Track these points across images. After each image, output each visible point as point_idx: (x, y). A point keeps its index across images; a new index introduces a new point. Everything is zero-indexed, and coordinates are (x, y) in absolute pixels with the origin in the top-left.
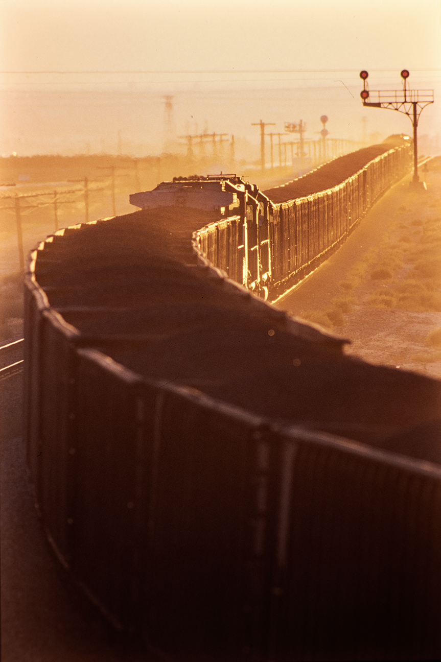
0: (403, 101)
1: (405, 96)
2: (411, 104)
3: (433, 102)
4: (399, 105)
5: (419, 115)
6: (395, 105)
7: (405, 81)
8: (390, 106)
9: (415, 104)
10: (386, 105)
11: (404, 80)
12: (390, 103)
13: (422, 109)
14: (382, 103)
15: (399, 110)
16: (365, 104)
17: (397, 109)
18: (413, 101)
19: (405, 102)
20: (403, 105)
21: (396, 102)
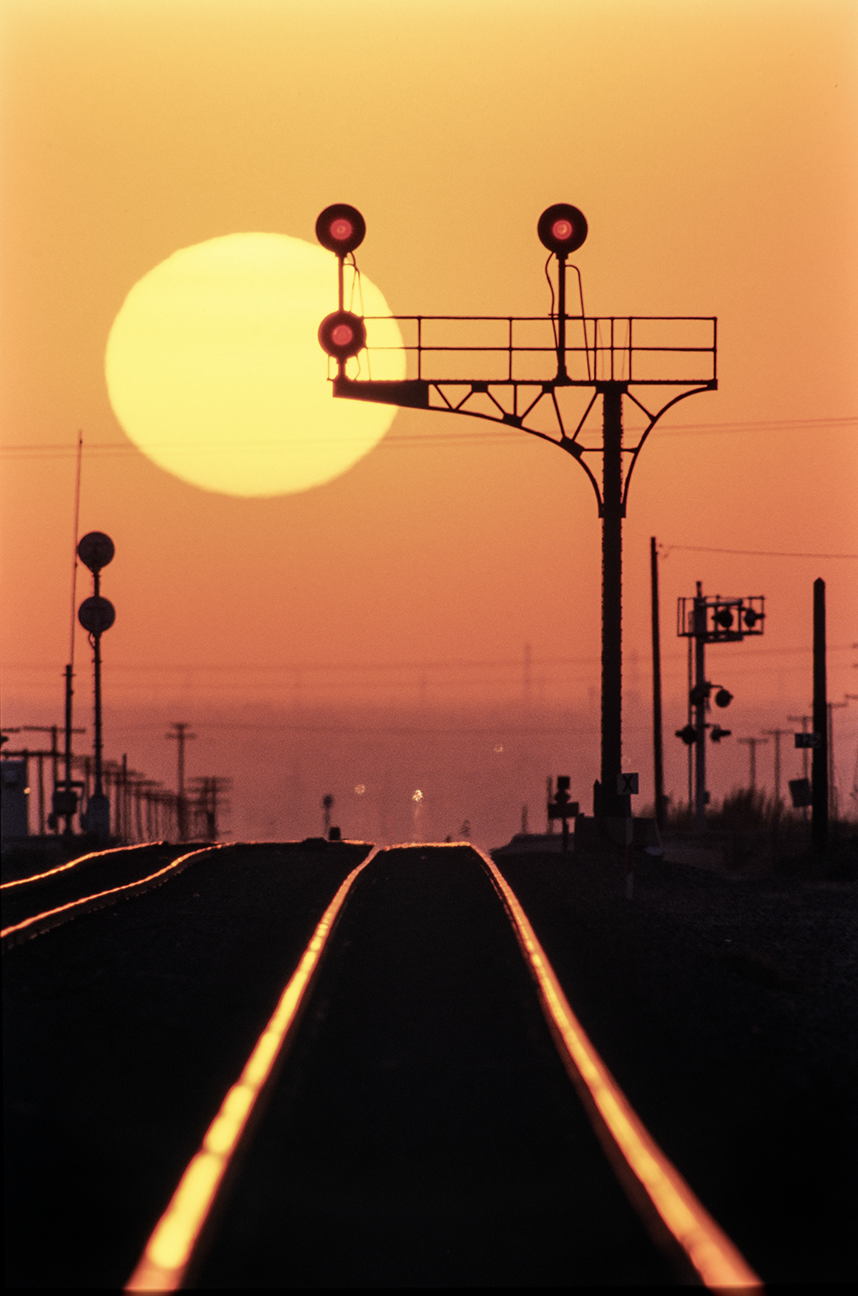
0: (551, 374)
1: (561, 350)
2: (593, 390)
3: (712, 385)
4: (527, 394)
5: (636, 451)
6: (503, 394)
7: (562, 268)
8: (479, 402)
9: (613, 392)
10: (455, 394)
11: (555, 262)
12: (480, 386)
13: (654, 419)
14: (436, 383)
15: (525, 423)
16: (345, 388)
17: (513, 420)
18: (604, 375)
19: (563, 379)
20: (548, 397)
21: (510, 382)
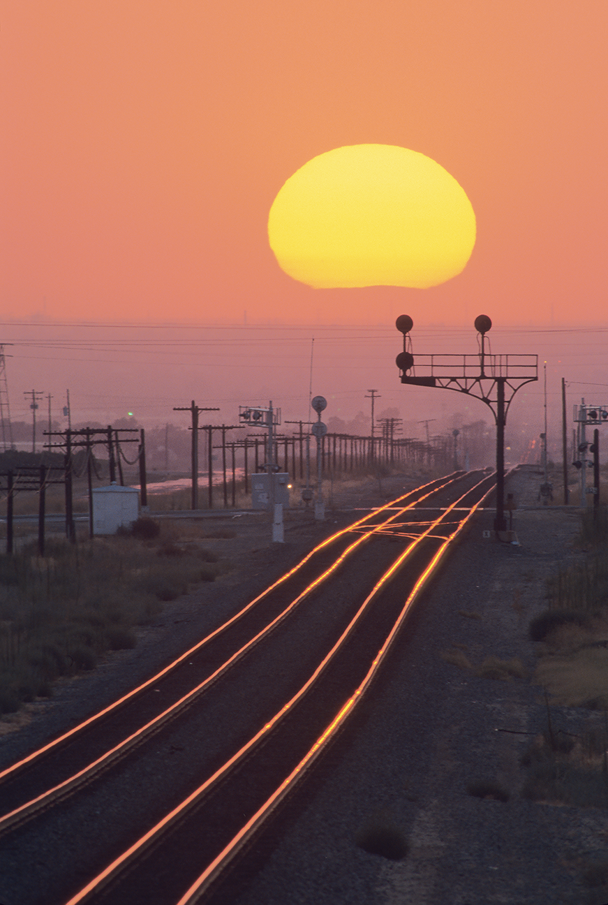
0: (479, 375)
1: (482, 366)
2: (493, 380)
3: (536, 379)
4: (470, 382)
5: (509, 402)
6: (462, 382)
7: (483, 337)
8: (453, 384)
9: (501, 381)
10: (445, 382)
11: (480, 335)
12: (453, 379)
13: (516, 391)
14: (438, 378)
15: (470, 392)
16: (406, 380)
17: (465, 391)
18: (498, 375)
19: (483, 377)
20: (478, 383)
21: (464, 378)
